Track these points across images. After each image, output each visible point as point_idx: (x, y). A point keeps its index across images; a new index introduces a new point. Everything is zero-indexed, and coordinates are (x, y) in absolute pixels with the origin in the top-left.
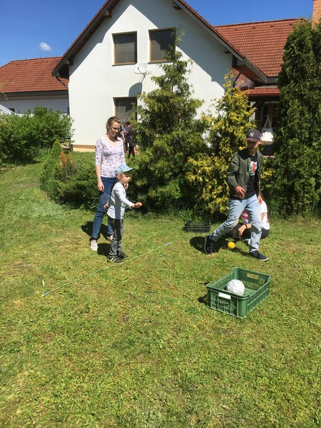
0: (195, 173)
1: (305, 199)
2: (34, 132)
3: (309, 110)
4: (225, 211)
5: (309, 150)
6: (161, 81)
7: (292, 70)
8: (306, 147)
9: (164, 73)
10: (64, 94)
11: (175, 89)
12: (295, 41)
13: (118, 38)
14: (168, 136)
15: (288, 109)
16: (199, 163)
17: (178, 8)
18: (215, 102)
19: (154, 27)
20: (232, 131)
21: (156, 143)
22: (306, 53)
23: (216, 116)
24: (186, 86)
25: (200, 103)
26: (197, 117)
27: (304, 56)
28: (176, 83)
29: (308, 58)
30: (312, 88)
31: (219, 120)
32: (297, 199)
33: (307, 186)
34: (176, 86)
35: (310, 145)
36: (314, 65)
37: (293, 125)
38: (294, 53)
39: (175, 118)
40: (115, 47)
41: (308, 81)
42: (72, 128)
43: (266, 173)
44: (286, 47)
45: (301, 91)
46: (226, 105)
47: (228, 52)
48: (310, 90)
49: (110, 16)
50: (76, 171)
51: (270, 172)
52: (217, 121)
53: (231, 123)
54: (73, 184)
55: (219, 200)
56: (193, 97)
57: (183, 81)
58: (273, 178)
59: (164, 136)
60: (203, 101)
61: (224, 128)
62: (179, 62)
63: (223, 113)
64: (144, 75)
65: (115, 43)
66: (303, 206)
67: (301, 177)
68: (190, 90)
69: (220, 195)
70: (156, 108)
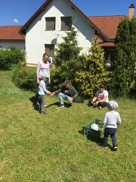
0: (78, 78)
1: (124, 91)
2: (10, 57)
3: (127, 54)
4: (90, 95)
5: (126, 71)
6: (66, 39)
7: (120, 37)
8: (125, 69)
9: (67, 36)
10: (24, 41)
11: (71, 42)
12: (122, 25)
13: (48, 19)
14: (68, 62)
15: (118, 53)
16: (80, 74)
17: (73, 8)
18: (88, 49)
19: (63, 16)
20: (94, 61)
21: (63, 64)
22: (126, 30)
23: (88, 54)
24: (76, 42)
25: (81, 49)
26: (80, 55)
27: (125, 31)
28: (72, 40)
29: (127, 33)
30: (128, 45)
31: (89, 56)
32: (121, 91)
33: (125, 85)
34: (72, 41)
35: (127, 69)
36: (129, 36)
37: (120, 60)
38: (121, 30)
39: (71, 54)
40: (46, 23)
41: (127, 42)
42: (26, 56)
43: (108, 79)
44: (118, 28)
45: (124, 46)
46: (93, 50)
47: (93, 28)
48: (127, 45)
49: (44, 10)
50: (28, 75)
51: (110, 79)
52: (88, 57)
53: (94, 58)
54: (26, 80)
55: (88, 90)
56: (79, 46)
57: (75, 39)
58: (111, 81)
59: (66, 62)
60: (83, 48)
61: (91, 59)
62: (73, 31)
63: (91, 53)
64: (58, 35)
65: (46, 21)
66: (123, 94)
67: (122, 81)
68: (78, 43)
69: (89, 88)
70: (63, 50)
